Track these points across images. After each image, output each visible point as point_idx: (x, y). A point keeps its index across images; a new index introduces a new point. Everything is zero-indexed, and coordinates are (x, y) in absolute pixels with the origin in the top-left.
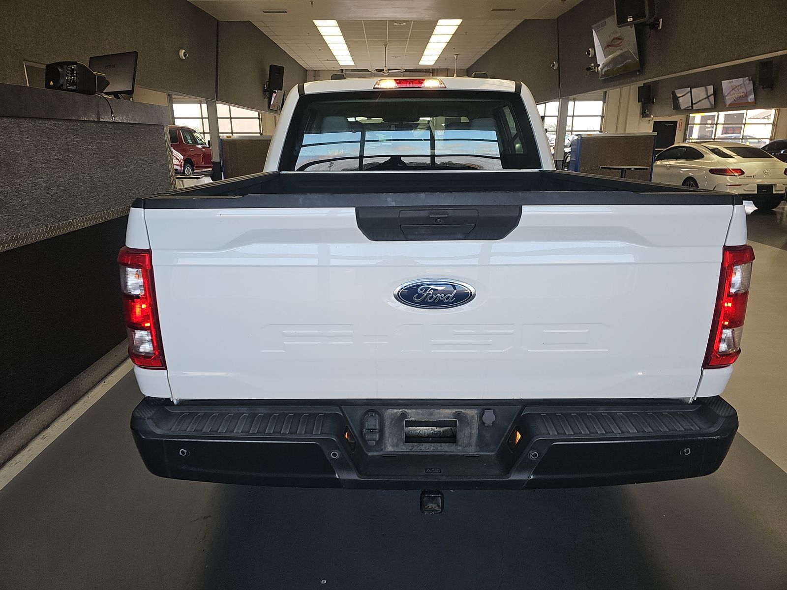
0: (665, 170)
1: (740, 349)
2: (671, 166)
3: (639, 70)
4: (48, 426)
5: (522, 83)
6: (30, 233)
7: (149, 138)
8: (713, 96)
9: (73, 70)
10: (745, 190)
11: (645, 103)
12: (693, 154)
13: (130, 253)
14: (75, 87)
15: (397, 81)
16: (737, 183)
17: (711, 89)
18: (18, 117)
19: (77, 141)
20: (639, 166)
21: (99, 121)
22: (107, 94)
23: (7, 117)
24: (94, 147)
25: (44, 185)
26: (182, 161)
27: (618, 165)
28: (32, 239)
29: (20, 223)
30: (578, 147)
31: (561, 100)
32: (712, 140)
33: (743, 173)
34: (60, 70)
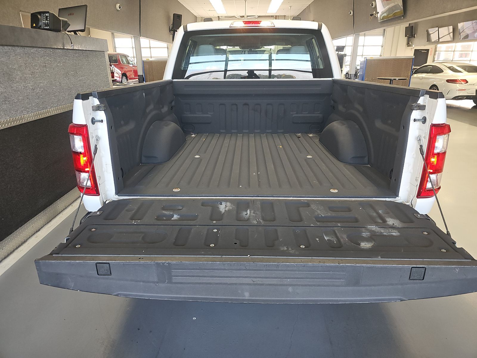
0: (418, 80)
1: (440, 186)
2: (423, 78)
3: (403, 16)
4: (39, 230)
5: (322, 23)
6: (24, 117)
7: (96, 59)
8: (452, 33)
9: (47, 17)
10: (468, 93)
11: (409, 38)
12: (437, 70)
13: (75, 127)
14: (48, 27)
15: (244, 23)
16: (463, 89)
17: (451, 28)
18: (14, 46)
19: (51, 61)
20: (402, 77)
21: (64, 49)
22: (68, 31)
23: (7, 45)
24: (61, 65)
25: (31, 88)
26: (120, 75)
27: (389, 77)
28: (25, 120)
29: (18, 111)
30: (364, 65)
31: (354, 35)
32: (451, 61)
33: (467, 82)
34: (39, 17)
